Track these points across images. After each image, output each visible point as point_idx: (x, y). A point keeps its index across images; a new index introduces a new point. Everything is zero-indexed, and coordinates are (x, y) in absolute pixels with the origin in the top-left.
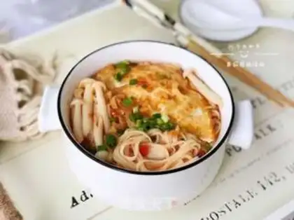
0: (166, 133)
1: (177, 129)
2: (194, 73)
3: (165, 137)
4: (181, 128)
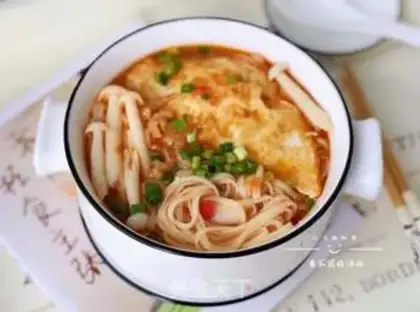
0: (241, 180)
1: (260, 173)
2: (287, 73)
3: (241, 187)
4: (266, 170)
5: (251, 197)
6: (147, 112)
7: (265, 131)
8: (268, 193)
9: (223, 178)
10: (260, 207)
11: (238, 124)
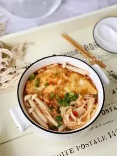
5: (83, 103)
6: (41, 97)
7: (73, 84)
8: (86, 100)
9: (72, 103)
10: (86, 105)
11: (65, 86)
